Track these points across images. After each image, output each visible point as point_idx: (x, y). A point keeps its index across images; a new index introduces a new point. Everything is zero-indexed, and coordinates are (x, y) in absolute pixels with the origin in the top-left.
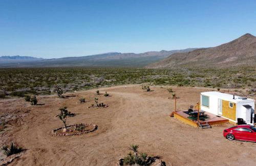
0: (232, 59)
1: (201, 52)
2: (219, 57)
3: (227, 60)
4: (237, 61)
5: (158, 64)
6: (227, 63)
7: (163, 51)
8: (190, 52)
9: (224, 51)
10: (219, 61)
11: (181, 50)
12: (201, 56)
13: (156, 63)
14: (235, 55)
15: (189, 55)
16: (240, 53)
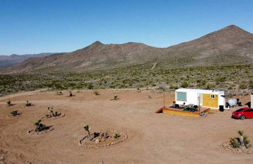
0: (87, 63)
1: (58, 57)
2: (75, 62)
3: (83, 65)
4: (92, 65)
5: (12, 69)
6: (84, 68)
7: (14, 55)
8: (47, 57)
9: (80, 56)
10: (76, 66)
11: (34, 55)
12: (58, 61)
13: (10, 68)
14: (89, 60)
15: (47, 59)
16: (93, 58)
